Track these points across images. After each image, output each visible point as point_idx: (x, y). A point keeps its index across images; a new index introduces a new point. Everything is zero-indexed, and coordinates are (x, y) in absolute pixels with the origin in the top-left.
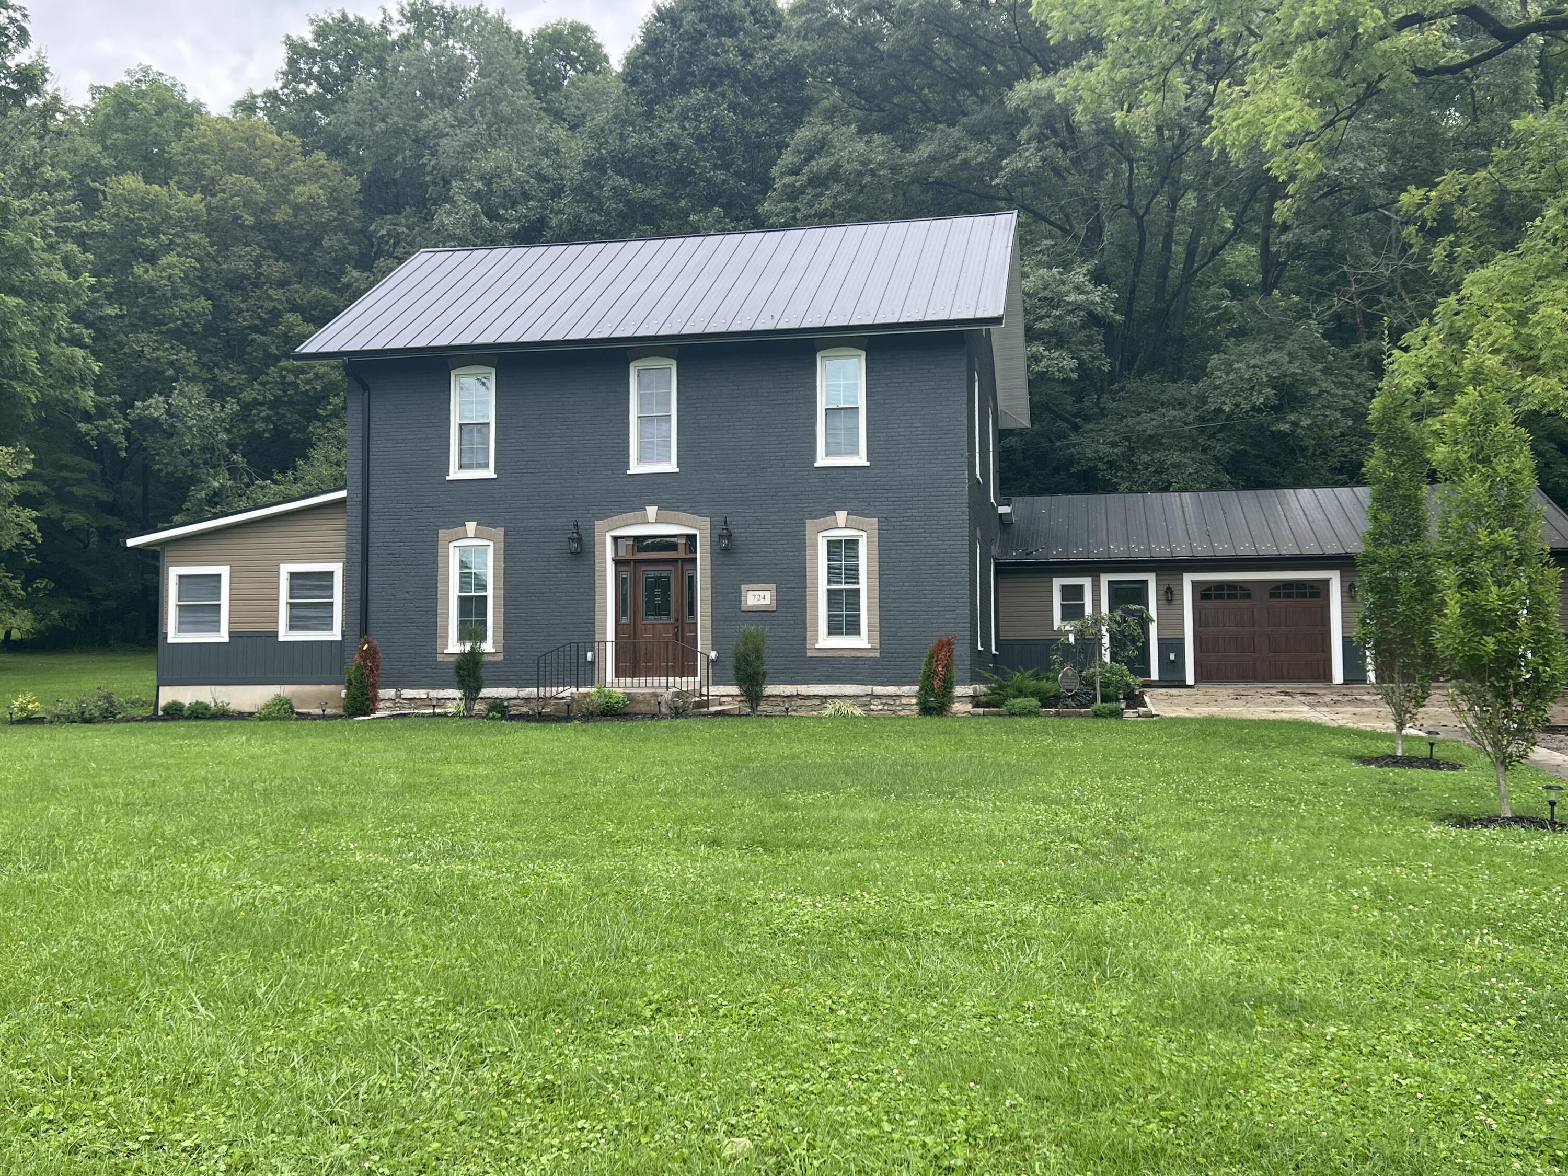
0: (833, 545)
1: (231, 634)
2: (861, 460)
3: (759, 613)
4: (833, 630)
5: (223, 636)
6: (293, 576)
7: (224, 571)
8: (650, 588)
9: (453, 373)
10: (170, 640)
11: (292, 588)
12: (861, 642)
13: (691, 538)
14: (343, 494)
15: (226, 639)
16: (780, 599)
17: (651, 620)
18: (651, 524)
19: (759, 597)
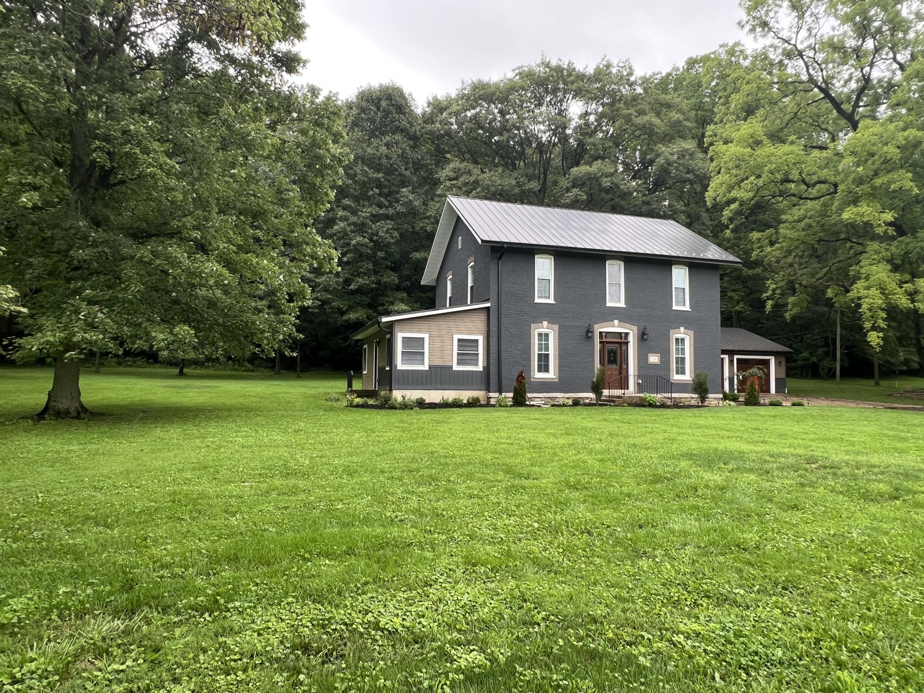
1: (430, 367)
3: (654, 365)
5: (426, 368)
6: (459, 340)
7: (426, 336)
8: (609, 353)
9: (536, 256)
10: (398, 368)
11: (458, 346)
13: (627, 334)
14: (488, 305)
15: (427, 368)
17: (610, 366)
18: (615, 327)
19: (654, 359)
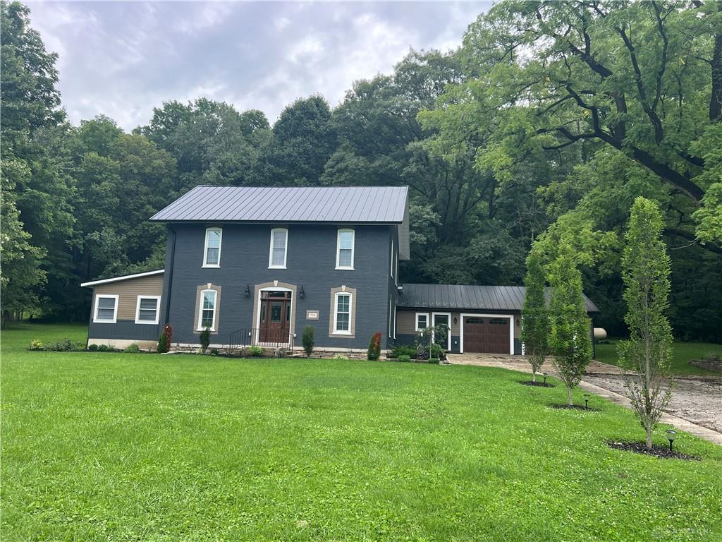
0: (340, 297)
1: (117, 321)
2: (351, 268)
3: (313, 321)
4: (339, 328)
5: (114, 321)
6: (142, 300)
7: (117, 297)
8: (273, 310)
9: (207, 230)
10: (94, 322)
11: (141, 304)
12: (348, 333)
13: (290, 293)
14: (163, 271)
16: (320, 316)
17: (273, 322)
18: (276, 287)
19: (313, 315)
